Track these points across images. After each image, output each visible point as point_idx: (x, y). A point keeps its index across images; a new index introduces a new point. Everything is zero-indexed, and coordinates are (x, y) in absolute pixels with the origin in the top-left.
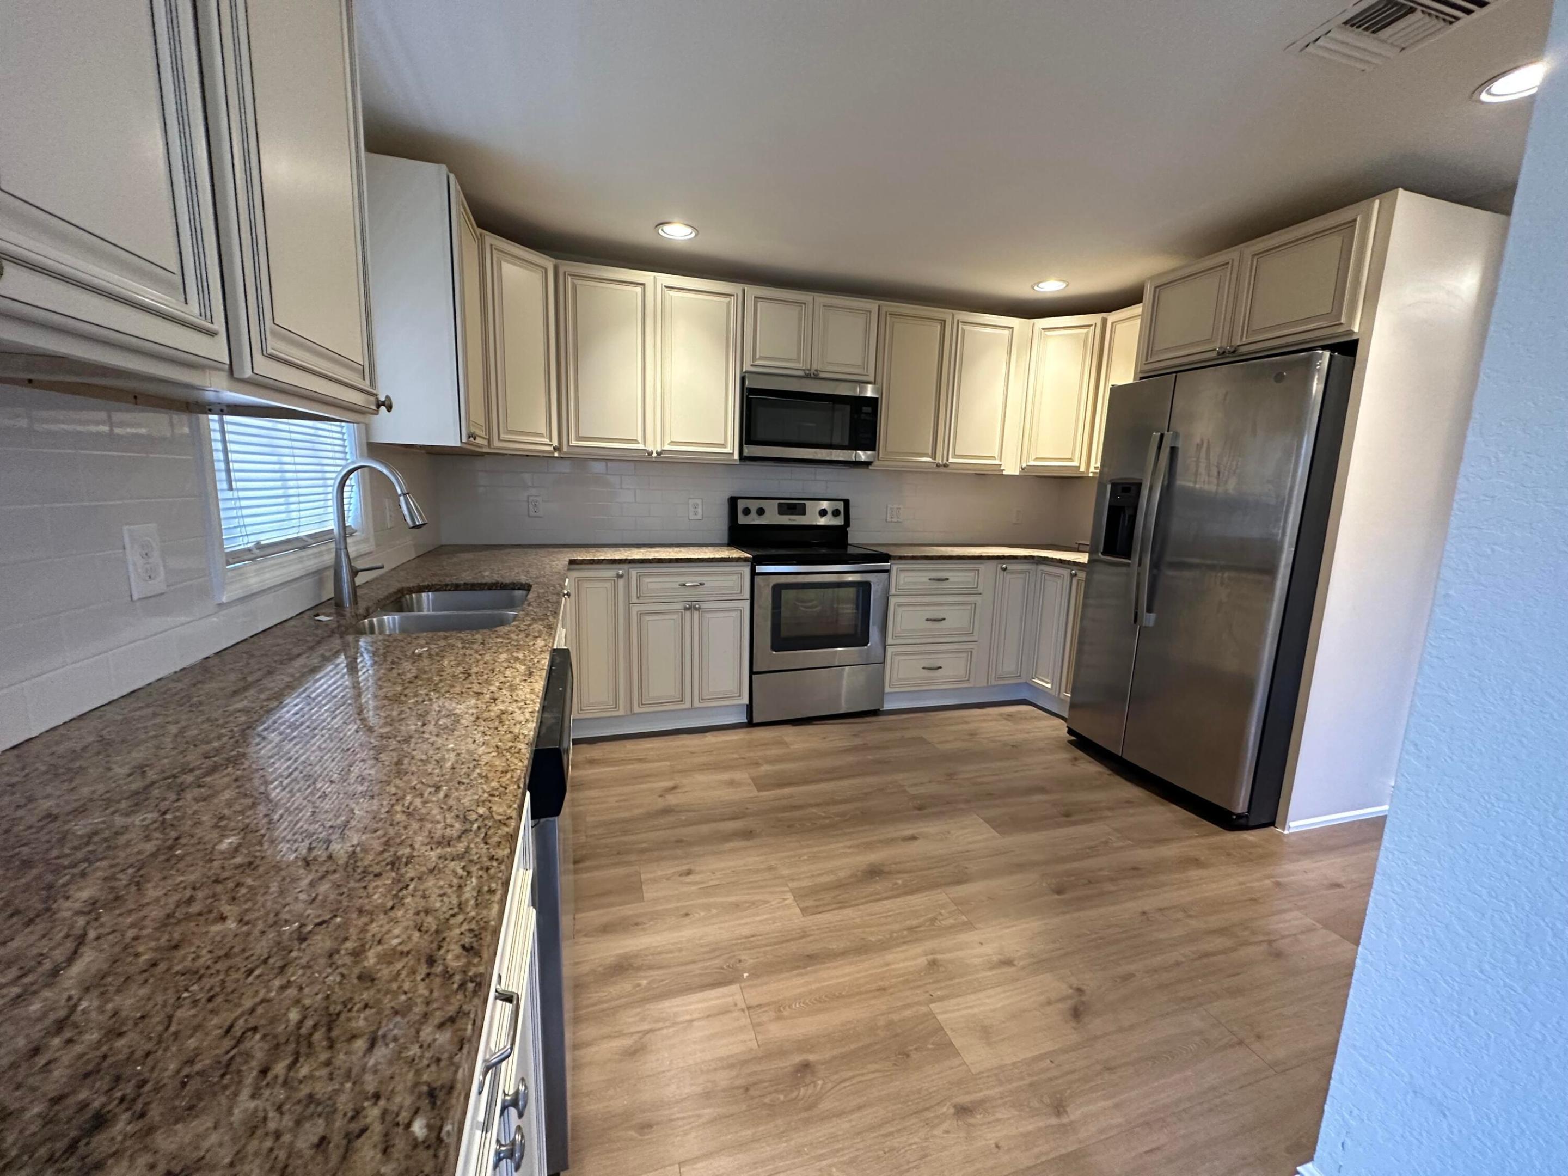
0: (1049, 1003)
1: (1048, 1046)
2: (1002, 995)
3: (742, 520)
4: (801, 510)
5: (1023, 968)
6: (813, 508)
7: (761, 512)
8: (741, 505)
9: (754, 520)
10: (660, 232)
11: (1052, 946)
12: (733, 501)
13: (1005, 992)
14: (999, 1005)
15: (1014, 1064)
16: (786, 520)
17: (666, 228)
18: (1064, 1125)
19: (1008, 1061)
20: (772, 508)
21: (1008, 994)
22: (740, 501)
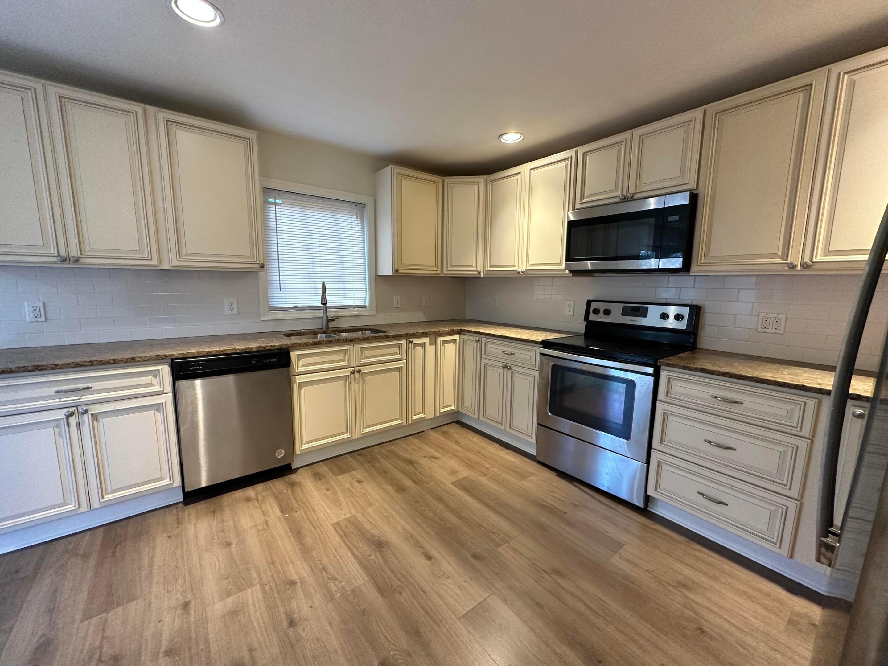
0: (251, 650)
1: (214, 647)
2: (261, 621)
3: (593, 317)
4: (644, 313)
5: (286, 634)
6: (654, 312)
7: (607, 312)
8: (594, 305)
9: (602, 318)
10: (502, 140)
11: (308, 654)
12: (589, 302)
13: (264, 623)
14: (253, 620)
15: (207, 628)
16: (628, 320)
17: (505, 137)
18: (158, 655)
19: (210, 625)
20: (617, 309)
21: (262, 625)
22: (593, 303)
